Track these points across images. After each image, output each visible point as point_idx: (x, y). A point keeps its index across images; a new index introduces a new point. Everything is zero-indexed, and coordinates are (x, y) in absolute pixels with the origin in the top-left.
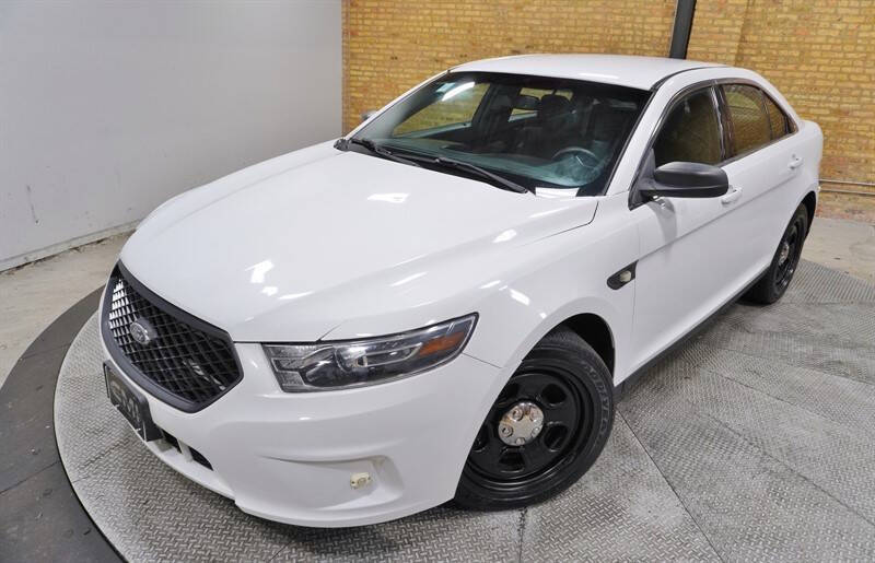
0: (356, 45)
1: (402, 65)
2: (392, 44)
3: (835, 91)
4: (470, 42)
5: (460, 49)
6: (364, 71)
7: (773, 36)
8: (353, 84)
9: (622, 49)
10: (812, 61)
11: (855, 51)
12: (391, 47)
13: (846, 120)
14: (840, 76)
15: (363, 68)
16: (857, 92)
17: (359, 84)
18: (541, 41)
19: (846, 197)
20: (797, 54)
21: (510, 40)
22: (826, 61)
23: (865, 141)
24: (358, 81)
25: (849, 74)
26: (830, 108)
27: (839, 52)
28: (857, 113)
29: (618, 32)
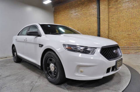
3: (127, 31)
7: (114, 24)
10: (121, 27)
11: (128, 24)
13: (130, 36)
14: (127, 29)
16: (131, 31)
19: (134, 50)
20: (118, 26)
22: (124, 26)
23: (134, 39)
25: (129, 28)
27: (126, 25)
28: (132, 34)
29: (90, 26)
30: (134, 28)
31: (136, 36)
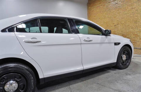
9: (138, 21)
29: (137, 18)
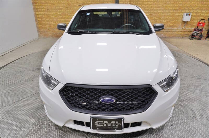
0: (36, 6)
1: (50, 11)
2: (47, 5)
3: (149, 10)
4: (67, 4)
5: (65, 6)
6: (40, 13)
8: (37, 17)
10: (144, 4)
12: (46, 6)
13: (152, 16)
14: (150, 7)
15: (40, 12)
16: (153, 10)
17: (39, 17)
18: (85, 3)
20: (141, 2)
21: (78, 3)
22: (147, 4)
23: (156, 20)
24: (39, 16)
25: (151, 6)
26: (149, 14)
27: (149, 2)
28: (154, 14)
30: (157, 7)
31: (157, 16)
